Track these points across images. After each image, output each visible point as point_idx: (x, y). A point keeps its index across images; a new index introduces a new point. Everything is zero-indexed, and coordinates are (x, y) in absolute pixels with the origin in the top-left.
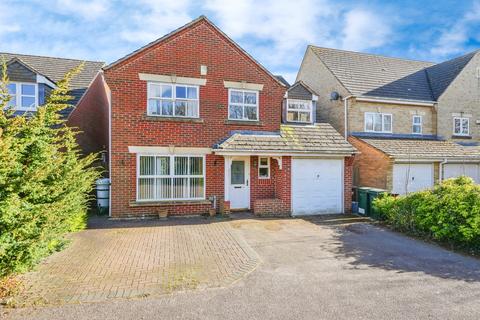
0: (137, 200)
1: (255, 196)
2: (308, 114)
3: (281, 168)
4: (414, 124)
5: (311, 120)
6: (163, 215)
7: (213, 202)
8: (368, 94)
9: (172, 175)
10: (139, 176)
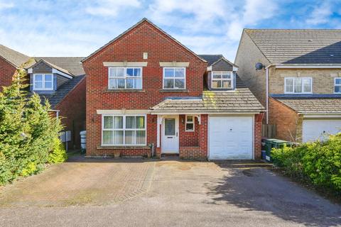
0: (102, 145)
1: (182, 144)
2: (230, 82)
3: (200, 123)
4: (335, 85)
5: (232, 87)
6: (117, 155)
7: (151, 147)
8: (289, 62)
9: (124, 129)
10: (103, 129)
